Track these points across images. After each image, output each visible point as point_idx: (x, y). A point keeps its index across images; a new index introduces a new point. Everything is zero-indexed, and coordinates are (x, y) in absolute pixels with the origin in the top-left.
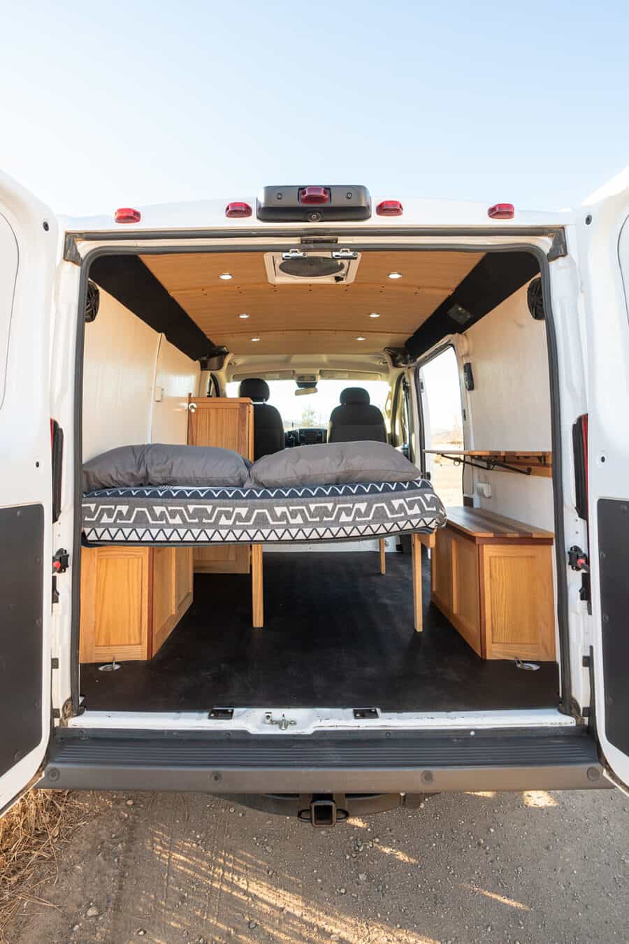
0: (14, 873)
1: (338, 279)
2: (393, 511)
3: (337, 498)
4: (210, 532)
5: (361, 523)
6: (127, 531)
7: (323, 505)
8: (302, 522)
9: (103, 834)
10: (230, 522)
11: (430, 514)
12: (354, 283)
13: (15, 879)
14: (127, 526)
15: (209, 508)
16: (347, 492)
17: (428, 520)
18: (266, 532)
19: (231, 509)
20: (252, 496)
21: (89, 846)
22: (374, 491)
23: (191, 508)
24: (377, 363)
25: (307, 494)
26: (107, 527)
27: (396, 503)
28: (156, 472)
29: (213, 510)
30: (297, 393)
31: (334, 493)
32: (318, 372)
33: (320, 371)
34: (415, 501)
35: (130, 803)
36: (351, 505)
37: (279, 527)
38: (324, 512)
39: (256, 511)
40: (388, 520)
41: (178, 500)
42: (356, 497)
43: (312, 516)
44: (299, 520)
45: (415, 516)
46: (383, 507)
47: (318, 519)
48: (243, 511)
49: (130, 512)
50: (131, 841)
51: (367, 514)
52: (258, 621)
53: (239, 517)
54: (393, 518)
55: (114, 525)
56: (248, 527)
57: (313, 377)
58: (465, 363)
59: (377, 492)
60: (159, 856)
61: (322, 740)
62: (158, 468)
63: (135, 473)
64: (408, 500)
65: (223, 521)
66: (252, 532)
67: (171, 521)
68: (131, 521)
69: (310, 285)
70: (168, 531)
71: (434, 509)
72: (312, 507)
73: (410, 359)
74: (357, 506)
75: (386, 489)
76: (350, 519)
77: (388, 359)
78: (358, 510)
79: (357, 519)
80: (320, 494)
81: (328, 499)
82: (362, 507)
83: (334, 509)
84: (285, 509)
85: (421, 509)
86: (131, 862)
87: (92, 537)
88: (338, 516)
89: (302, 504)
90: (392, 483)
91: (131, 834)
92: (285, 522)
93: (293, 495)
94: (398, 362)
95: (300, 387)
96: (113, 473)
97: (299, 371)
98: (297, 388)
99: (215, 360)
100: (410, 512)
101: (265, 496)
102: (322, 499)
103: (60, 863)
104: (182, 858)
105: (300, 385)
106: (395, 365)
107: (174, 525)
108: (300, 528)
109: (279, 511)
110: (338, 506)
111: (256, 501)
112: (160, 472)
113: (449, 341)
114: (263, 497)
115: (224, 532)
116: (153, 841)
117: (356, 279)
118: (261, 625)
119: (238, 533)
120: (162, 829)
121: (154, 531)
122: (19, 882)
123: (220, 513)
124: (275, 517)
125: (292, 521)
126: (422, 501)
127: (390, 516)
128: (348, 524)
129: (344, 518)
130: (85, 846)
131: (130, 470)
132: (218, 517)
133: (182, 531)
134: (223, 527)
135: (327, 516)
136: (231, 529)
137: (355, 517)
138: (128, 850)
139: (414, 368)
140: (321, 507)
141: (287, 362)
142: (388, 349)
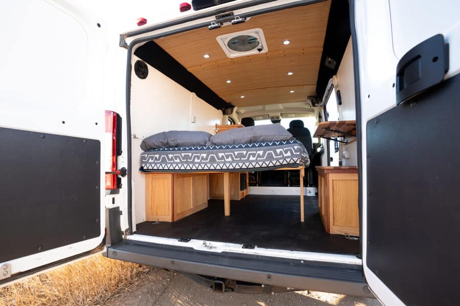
0: (118, 293)
1: (260, 50)
2: (276, 154)
3: (248, 149)
4: (191, 165)
5: (260, 161)
6: (158, 165)
7: (241, 152)
8: (231, 160)
9: (154, 288)
10: (199, 161)
11: (296, 156)
12: (269, 51)
13: (118, 295)
14: (158, 163)
15: (190, 154)
16: (254, 146)
17: (295, 159)
18: (215, 165)
19: (199, 155)
20: (209, 148)
21: (147, 291)
22: (267, 145)
23: (183, 155)
24: (307, 107)
25: (234, 147)
26: (151, 164)
27: (278, 151)
28: (172, 141)
29: (192, 155)
31: (247, 147)
32: (280, 114)
34: (288, 150)
35: (168, 280)
36: (255, 152)
37: (221, 163)
38: (241, 156)
39: (210, 155)
40: (274, 159)
41: (178, 151)
42: (258, 148)
43: (236, 157)
44: (230, 159)
45: (288, 157)
46: (271, 153)
47: (239, 159)
48: (205, 155)
49: (160, 157)
50: (164, 292)
51: (263, 156)
52: (227, 213)
53: (203, 158)
54: (276, 158)
55: (154, 163)
56: (207, 163)
57: (279, 118)
58: (337, 90)
59: (269, 145)
60: (172, 300)
61: (224, 255)
62: (172, 139)
63: (163, 141)
64: (284, 149)
65: (196, 160)
66: (209, 165)
67: (176, 161)
68: (160, 161)
69: (248, 56)
70: (174, 165)
71: (299, 153)
72: (236, 153)
73: (319, 100)
74: (258, 152)
75: (274, 144)
76: (254, 159)
78: (259, 154)
79: (258, 159)
80: (241, 147)
81: (244, 149)
82: (261, 153)
83: (246, 154)
84: (223, 154)
85: (291, 153)
86: (160, 299)
87: (145, 168)
88: (249, 157)
89: (231, 152)
90: (277, 142)
91: (165, 290)
92: (223, 161)
93: (228, 148)
94: (315, 103)
96: (154, 142)
99: (229, 110)
100: (285, 155)
101: (215, 148)
102: (240, 149)
103: (134, 294)
104: (180, 302)
105: (273, 122)
106: (314, 105)
107: (176, 162)
108: (231, 163)
109: (220, 155)
110: (249, 153)
111: (210, 150)
112: (173, 141)
113: (331, 83)
114: (214, 149)
115: (197, 165)
116: (172, 294)
117: (269, 49)
118: (228, 215)
119: (203, 165)
120: (178, 291)
121: (169, 165)
122: (118, 297)
123: (195, 157)
124: (219, 158)
125: (227, 160)
126: (292, 149)
127: (275, 157)
128: (253, 161)
129: (251, 158)
130: (145, 290)
131: (161, 141)
132: (194, 159)
133: (180, 165)
134: (196, 163)
135: (243, 158)
136: (200, 164)
137: (257, 158)
138: (161, 295)
139: (323, 106)
140: (240, 153)
141: (264, 110)
142: (309, 97)
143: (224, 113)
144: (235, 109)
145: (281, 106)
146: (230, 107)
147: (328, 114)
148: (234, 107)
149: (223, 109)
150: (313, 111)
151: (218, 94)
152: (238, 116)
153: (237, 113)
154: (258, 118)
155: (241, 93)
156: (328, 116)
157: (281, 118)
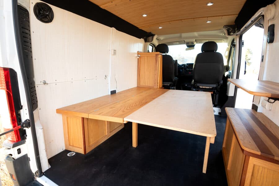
24: (221, 34)
30: (187, 49)
32: (194, 40)
33: (195, 40)
52: (135, 144)
57: (193, 43)
58: (270, 24)
73: (237, 30)
77: (226, 32)
94: (231, 32)
95: (188, 47)
97: (187, 41)
98: (186, 47)
99: (150, 38)
105: (188, 46)
106: (229, 34)
113: (262, 13)
118: (135, 147)
139: (239, 35)
141: (181, 37)
142: (226, 26)
143: (146, 41)
144: (155, 37)
145: (196, 34)
146: (150, 36)
147: (243, 43)
148: (154, 35)
149: (145, 38)
150: (227, 38)
151: (138, 27)
152: (158, 41)
153: (157, 39)
154: (175, 43)
155: (159, 24)
156: (243, 44)
157: (195, 43)
